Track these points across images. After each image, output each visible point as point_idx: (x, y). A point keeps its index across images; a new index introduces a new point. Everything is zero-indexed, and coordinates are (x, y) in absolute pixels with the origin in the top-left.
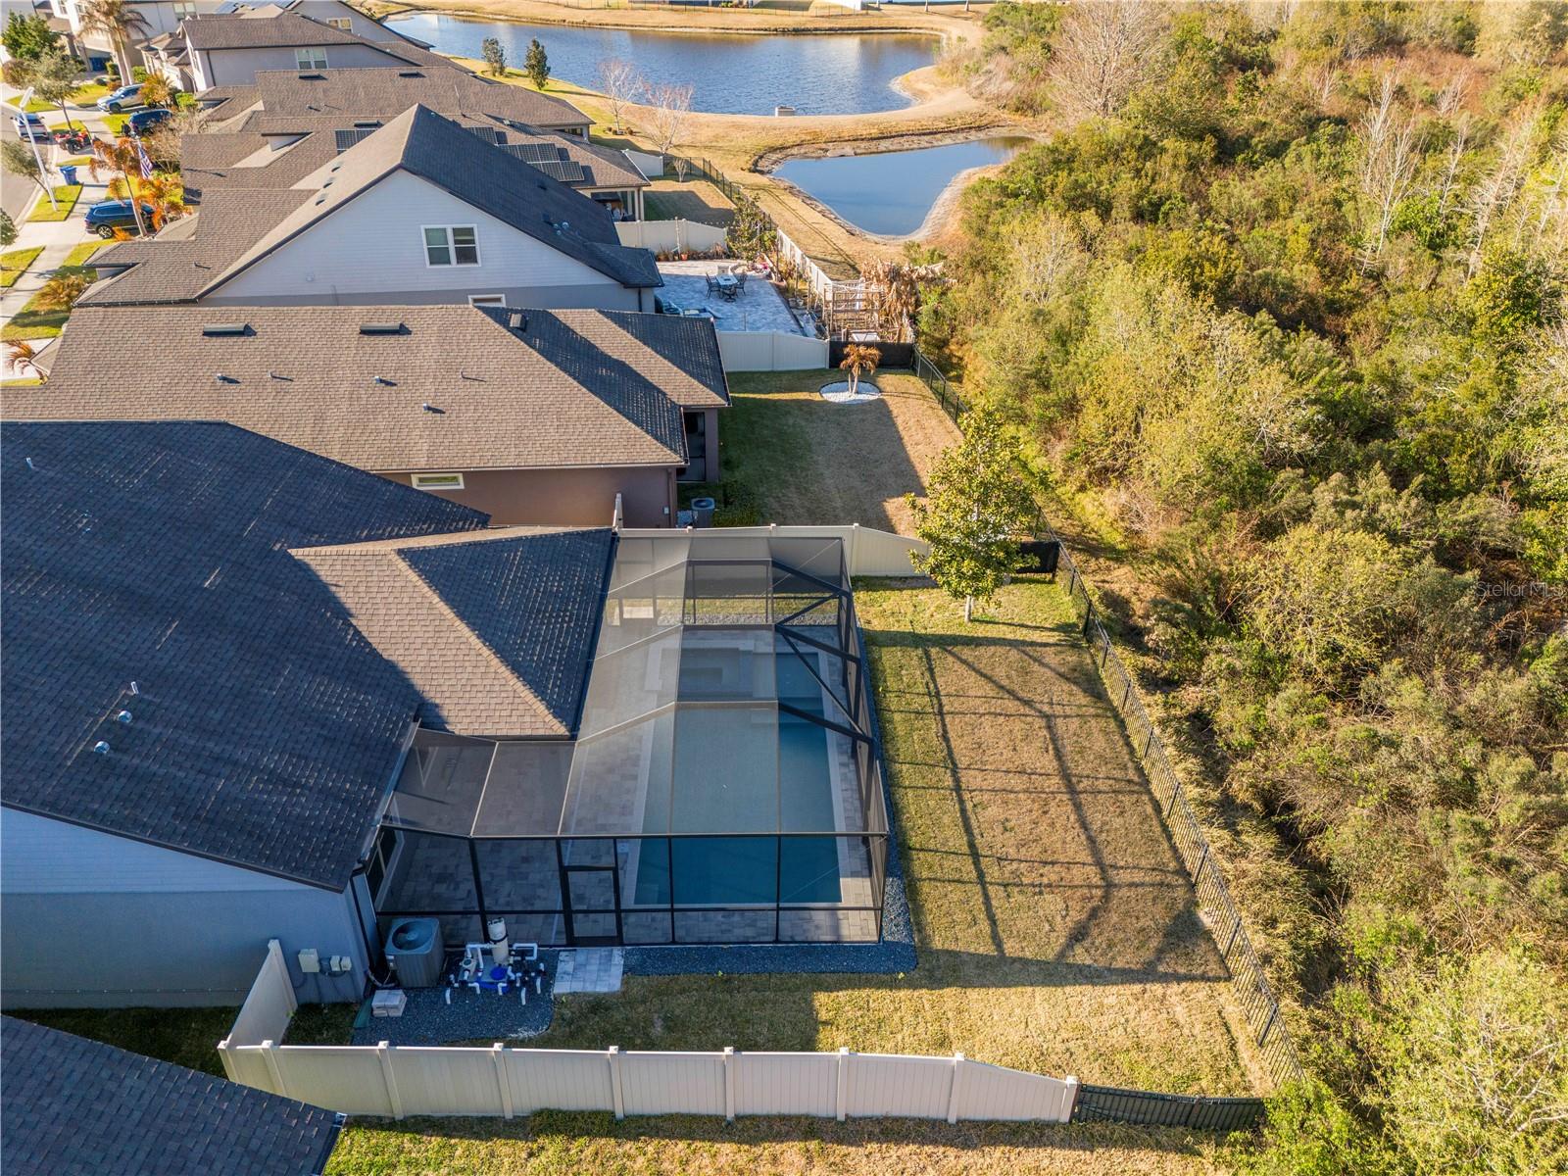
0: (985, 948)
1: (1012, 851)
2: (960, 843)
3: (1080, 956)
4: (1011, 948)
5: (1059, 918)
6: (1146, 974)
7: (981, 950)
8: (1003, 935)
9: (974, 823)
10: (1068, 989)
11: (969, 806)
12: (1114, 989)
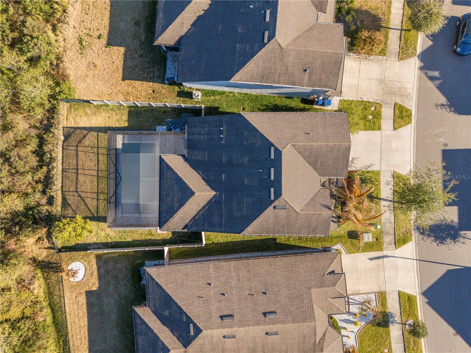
0: (100, 134)
1: (91, 154)
2: (100, 156)
3: (85, 132)
4: (96, 134)
5: (87, 139)
6: (76, 128)
7: (101, 133)
8: (97, 136)
9: (97, 162)
10: (89, 126)
11: (97, 166)
12: (82, 126)
